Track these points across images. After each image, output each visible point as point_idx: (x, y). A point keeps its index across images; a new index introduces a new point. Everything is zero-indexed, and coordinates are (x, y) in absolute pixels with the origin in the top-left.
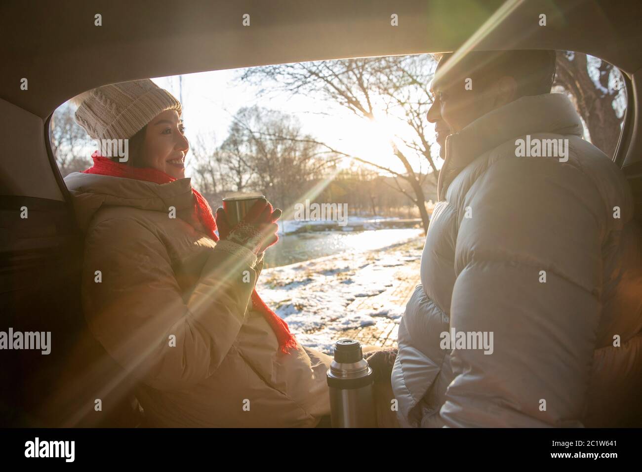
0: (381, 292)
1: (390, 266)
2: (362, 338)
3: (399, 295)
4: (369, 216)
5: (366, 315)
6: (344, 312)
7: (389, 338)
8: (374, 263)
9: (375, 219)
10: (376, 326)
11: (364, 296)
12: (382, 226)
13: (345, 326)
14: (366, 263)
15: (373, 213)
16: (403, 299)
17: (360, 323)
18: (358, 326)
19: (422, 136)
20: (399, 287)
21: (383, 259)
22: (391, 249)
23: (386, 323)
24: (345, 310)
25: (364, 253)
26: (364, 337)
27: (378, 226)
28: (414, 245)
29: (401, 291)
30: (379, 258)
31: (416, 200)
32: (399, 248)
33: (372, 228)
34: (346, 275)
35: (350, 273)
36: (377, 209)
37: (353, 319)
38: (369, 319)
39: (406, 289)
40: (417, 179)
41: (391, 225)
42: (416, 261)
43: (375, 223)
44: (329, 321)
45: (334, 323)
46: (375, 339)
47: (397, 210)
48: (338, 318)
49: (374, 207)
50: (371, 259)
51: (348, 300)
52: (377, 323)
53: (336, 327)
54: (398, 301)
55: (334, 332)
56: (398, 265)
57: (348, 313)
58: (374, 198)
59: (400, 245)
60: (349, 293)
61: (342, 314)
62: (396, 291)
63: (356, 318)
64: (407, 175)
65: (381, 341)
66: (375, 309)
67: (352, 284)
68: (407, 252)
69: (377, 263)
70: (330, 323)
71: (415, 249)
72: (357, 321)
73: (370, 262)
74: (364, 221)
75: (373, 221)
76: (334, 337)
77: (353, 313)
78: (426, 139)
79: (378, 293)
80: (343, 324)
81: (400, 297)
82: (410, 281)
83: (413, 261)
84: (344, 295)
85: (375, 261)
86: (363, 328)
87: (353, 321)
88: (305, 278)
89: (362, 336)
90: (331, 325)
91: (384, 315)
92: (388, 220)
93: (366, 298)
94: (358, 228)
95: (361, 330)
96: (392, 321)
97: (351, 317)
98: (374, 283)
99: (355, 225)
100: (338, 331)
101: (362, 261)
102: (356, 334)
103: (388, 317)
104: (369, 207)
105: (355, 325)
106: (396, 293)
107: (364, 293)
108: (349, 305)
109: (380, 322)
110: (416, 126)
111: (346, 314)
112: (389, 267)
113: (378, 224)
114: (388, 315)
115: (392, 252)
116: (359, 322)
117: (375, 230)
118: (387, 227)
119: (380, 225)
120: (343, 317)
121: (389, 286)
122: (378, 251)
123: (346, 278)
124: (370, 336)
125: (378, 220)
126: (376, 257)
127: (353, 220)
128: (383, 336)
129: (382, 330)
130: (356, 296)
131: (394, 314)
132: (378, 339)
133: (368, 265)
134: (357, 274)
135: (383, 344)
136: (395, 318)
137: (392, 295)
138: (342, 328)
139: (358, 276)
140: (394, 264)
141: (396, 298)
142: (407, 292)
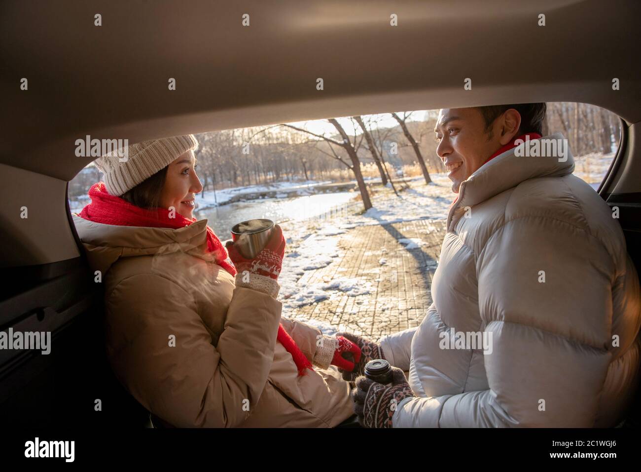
0: (328, 263)
1: (332, 235)
3: (347, 266)
4: (301, 181)
5: (318, 289)
7: (345, 311)
8: (316, 232)
9: (308, 184)
10: (330, 300)
11: (312, 269)
12: (316, 191)
13: (300, 303)
14: (309, 233)
15: (305, 178)
16: (351, 269)
17: (314, 299)
18: (312, 301)
20: (344, 257)
21: (323, 228)
22: (329, 216)
23: (339, 296)
24: (296, 286)
25: (303, 222)
26: (321, 313)
27: (312, 192)
28: (352, 210)
29: (348, 262)
30: (321, 227)
31: (352, 166)
32: (337, 215)
33: (306, 194)
34: (291, 247)
35: (294, 245)
36: (309, 173)
37: (307, 295)
38: (322, 293)
39: (353, 257)
40: (352, 145)
41: (324, 190)
42: (356, 228)
43: (309, 189)
44: (282, 299)
45: (289, 300)
46: (332, 314)
47: (328, 173)
48: (291, 295)
49: (306, 172)
50: (313, 228)
51: (298, 275)
52: (330, 297)
53: (292, 305)
54: (346, 272)
55: (290, 309)
56: (339, 234)
57: (301, 289)
58: (306, 162)
59: (337, 211)
60: (297, 267)
62: (342, 261)
63: (309, 293)
64: (342, 142)
65: (338, 316)
66: (325, 282)
67: (299, 257)
68: (346, 218)
69: (319, 232)
70: (284, 300)
71: (353, 215)
72: (311, 297)
73: (312, 232)
74: (296, 187)
75: (305, 186)
76: (291, 315)
77: (305, 288)
79: (325, 265)
80: (298, 300)
81: (348, 268)
82: (354, 250)
83: (353, 228)
84: (293, 269)
85: (317, 230)
86: (318, 303)
87: (307, 297)
89: (319, 312)
90: (286, 303)
91: (336, 288)
92: (321, 184)
93: (315, 270)
94: (292, 195)
95: (316, 306)
96: (344, 294)
97: (304, 292)
98: (320, 254)
99: (288, 191)
100: (295, 308)
101: (303, 231)
102: (312, 310)
103: (340, 290)
104: (301, 172)
105: (309, 300)
106: (343, 264)
107: (312, 266)
108: (299, 280)
109: (333, 296)
111: (299, 290)
112: (331, 237)
113: (312, 188)
114: (340, 287)
115: (331, 220)
116: (313, 297)
118: (321, 192)
119: (313, 190)
120: (296, 293)
121: (335, 257)
122: (316, 219)
123: (292, 251)
124: (326, 311)
125: (311, 185)
126: (316, 225)
127: (286, 186)
128: (339, 310)
129: (337, 303)
130: (305, 270)
131: (346, 286)
132: (335, 314)
133: (310, 235)
134: (302, 246)
135: (341, 318)
136: (347, 290)
137: (339, 266)
138: (297, 304)
139: (303, 248)
140: (336, 233)
141: (344, 269)
142: (354, 261)
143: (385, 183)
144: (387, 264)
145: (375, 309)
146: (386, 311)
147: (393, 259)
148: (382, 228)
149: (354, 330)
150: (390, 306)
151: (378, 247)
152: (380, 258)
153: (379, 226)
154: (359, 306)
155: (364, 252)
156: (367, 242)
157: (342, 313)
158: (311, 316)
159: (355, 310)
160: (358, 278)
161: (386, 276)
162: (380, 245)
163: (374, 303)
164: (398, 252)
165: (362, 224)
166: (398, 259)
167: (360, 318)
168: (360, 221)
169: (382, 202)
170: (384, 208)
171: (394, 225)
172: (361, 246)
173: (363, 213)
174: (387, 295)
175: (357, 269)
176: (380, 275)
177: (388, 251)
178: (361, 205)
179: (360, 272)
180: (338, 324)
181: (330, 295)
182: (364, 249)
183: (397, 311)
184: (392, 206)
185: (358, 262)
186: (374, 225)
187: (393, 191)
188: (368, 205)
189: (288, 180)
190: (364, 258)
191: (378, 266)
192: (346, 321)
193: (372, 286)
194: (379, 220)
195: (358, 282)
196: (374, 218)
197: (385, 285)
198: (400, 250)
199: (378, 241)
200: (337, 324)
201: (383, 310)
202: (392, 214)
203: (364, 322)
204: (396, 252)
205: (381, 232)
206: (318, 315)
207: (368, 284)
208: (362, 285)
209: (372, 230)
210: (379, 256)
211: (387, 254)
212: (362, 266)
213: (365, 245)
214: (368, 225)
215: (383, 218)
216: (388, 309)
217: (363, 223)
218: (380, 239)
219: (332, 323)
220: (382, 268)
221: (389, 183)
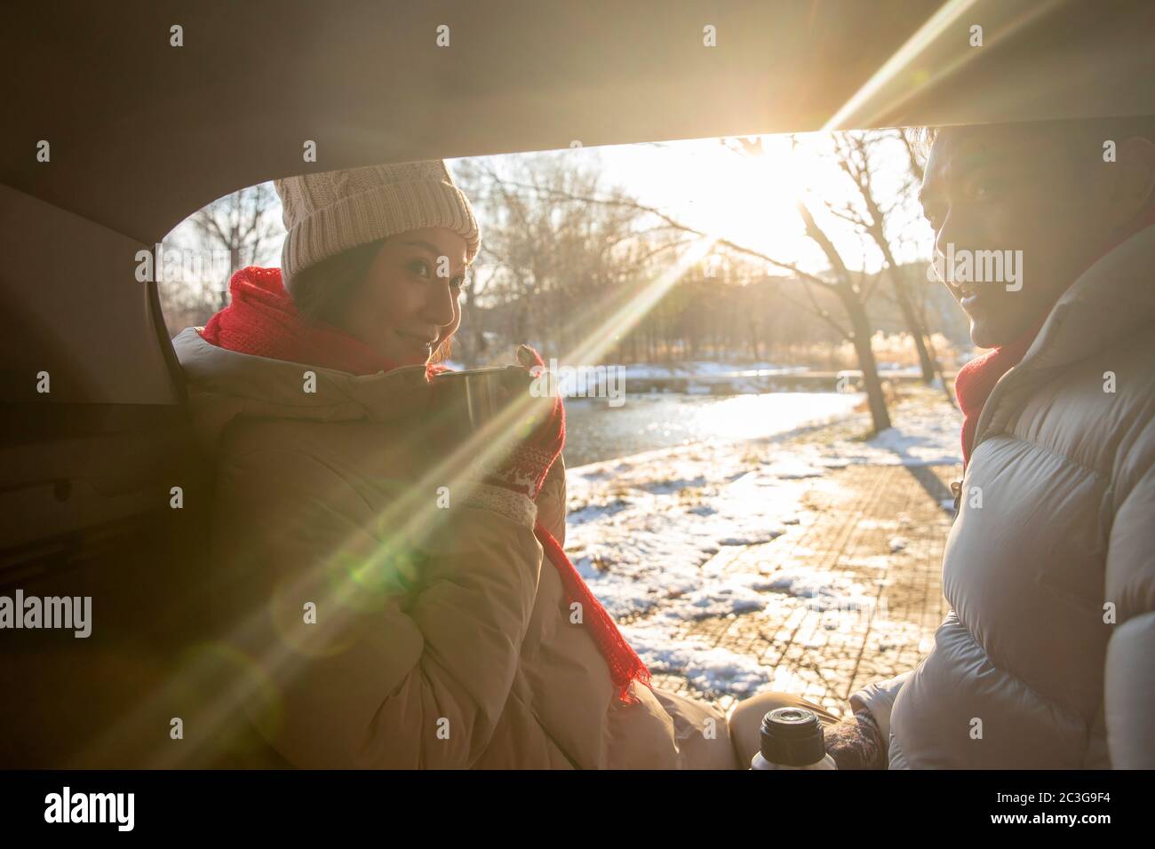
0: (775, 536)
1: (793, 478)
2: (737, 639)
3: (816, 545)
4: (744, 363)
5: (744, 586)
6: (696, 578)
7: (795, 640)
8: (758, 469)
9: (758, 370)
10: (765, 612)
11: (737, 543)
12: (773, 386)
13: (700, 611)
14: (742, 469)
15: (752, 356)
16: (823, 553)
17: (733, 605)
18: (727, 610)
19: (866, 191)
20: (812, 526)
21: (776, 461)
22: (794, 439)
23: (787, 606)
24: (698, 575)
25: (735, 446)
26: (741, 637)
27: (764, 386)
28: (844, 431)
29: (818, 536)
30: (769, 459)
31: (852, 334)
32: (810, 437)
33: (749, 388)
34: (700, 495)
35: (705, 491)
36: (761, 347)
37: (716, 595)
38: (751, 596)
39: (830, 530)
40: (856, 289)
41: (791, 384)
42: (850, 468)
43: (758, 379)
44: (664, 597)
45: (676, 603)
46: (765, 643)
47: (804, 351)
48: (683, 592)
49: (755, 344)
50: (753, 460)
51: (705, 552)
52: (768, 607)
53: (682, 613)
54: (811, 557)
55: (676, 622)
56: (810, 476)
57: (706, 581)
59: (813, 429)
60: (706, 535)
61: (692, 582)
62: (806, 535)
63: (722, 593)
64: (834, 281)
65: (778, 647)
66: (762, 574)
67: (713, 516)
68: (830, 446)
69: (765, 469)
70: (666, 601)
71: (847, 441)
72: (724, 600)
73: (751, 467)
74: (733, 373)
75: (751, 373)
76: (678, 633)
77: (715, 581)
78: (876, 199)
79: (768, 538)
80: (696, 605)
81: (818, 550)
82: (837, 513)
83: (843, 468)
84: (697, 540)
85: (761, 466)
86: (738, 616)
87: (717, 600)
88: (611, 499)
89: (738, 635)
90: (670, 606)
91: (783, 588)
92: (785, 371)
93: (744, 547)
94: (722, 390)
95: (733, 621)
96: (799, 603)
97: (712, 589)
98: (760, 516)
99: (713, 381)
100: (686, 621)
101: (732, 464)
102: (723, 629)
103: (791, 594)
104: (745, 344)
105: (721, 608)
106: (806, 540)
107: (738, 537)
108: (707, 564)
109: (774, 604)
110: (854, 172)
111: (701, 583)
112: (790, 481)
113: (764, 380)
115: (798, 447)
116: (730, 602)
117: (758, 394)
118: (785, 388)
119: (767, 383)
120: (694, 590)
121: (791, 523)
122: (764, 442)
123: (700, 503)
124: (754, 635)
125: (765, 372)
126: (762, 455)
127: (710, 371)
128: (782, 637)
129: (780, 621)
130: (722, 544)
131: (805, 588)
132: (771, 642)
133: (745, 473)
134: (722, 493)
135: (783, 654)
136: (808, 595)
137: (798, 543)
138: (694, 614)
139: (725, 499)
140: (802, 473)
141: (808, 552)
142: (832, 537)
143: (927, 379)
144: (908, 550)
145: (865, 643)
146: (889, 653)
147: (924, 542)
148: (907, 473)
149: (809, 682)
150: (899, 643)
151: (891, 513)
152: (893, 535)
153: (901, 469)
154: (829, 632)
155: (859, 520)
156: (867, 499)
157: (788, 643)
158: (718, 642)
159: (819, 640)
160: (837, 574)
161: (904, 577)
162: (898, 508)
163: (865, 631)
164: (936, 528)
165: (861, 461)
166: (935, 544)
167: (827, 660)
168: (859, 453)
169: (916, 419)
170: (919, 430)
171: (936, 469)
172: (853, 506)
173: (869, 438)
174: (895, 618)
175: (836, 553)
176: (886, 572)
177: (914, 523)
178: (866, 421)
179: (843, 560)
180: (775, 666)
181: (768, 603)
182: (859, 514)
183: (915, 655)
184: (938, 430)
185: (842, 540)
186: (889, 466)
187: (944, 397)
188: (882, 422)
189: (715, 359)
190: (857, 533)
191: (885, 553)
192: (793, 661)
193: (864, 594)
194: (903, 455)
195: (834, 581)
196: (892, 451)
197: (895, 596)
198: (941, 525)
199: (894, 499)
200: (773, 666)
201: (882, 649)
202: (936, 446)
203: (835, 669)
204: (931, 527)
205: (904, 481)
206: (733, 641)
207: (858, 589)
208: (841, 589)
209: (885, 476)
210: (890, 531)
211: (910, 529)
212: (850, 550)
213: (863, 506)
214: (875, 465)
215: (914, 452)
216: (893, 647)
217: (866, 458)
218: (900, 497)
219: (763, 661)
220: (895, 559)
221: (937, 376)
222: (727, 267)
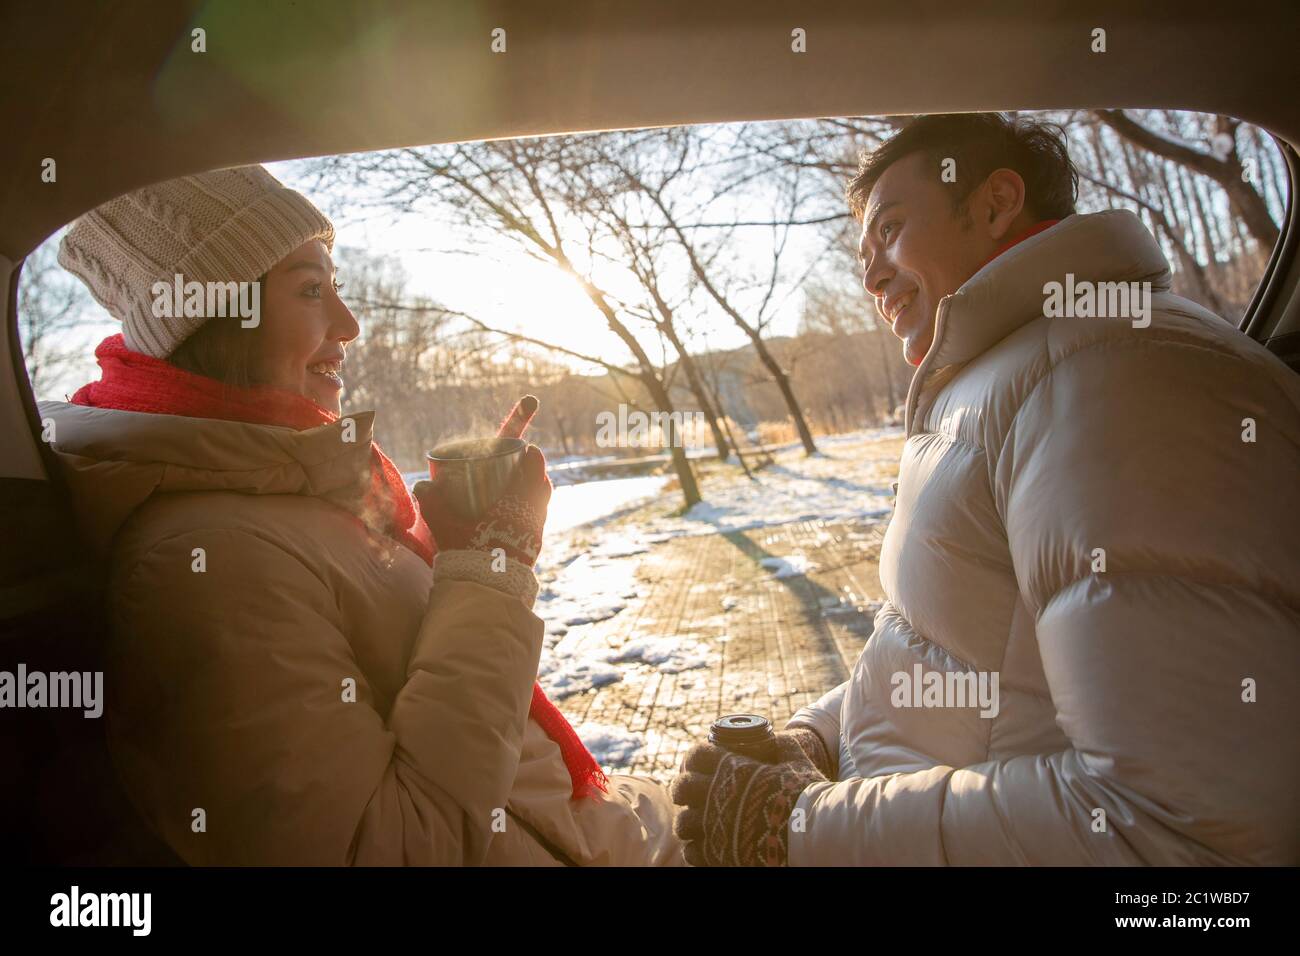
0: (617, 610)
1: (623, 556)
2: (603, 711)
3: (656, 614)
5: (598, 661)
6: (552, 660)
7: (657, 703)
8: (588, 552)
9: (568, 462)
10: (624, 682)
11: (584, 622)
12: (586, 476)
13: (561, 690)
14: (574, 553)
15: (562, 450)
16: (663, 621)
17: (592, 681)
18: (587, 686)
19: (654, 291)
20: (650, 597)
21: (604, 542)
22: (615, 521)
23: (643, 673)
24: (553, 656)
25: (561, 534)
26: (606, 709)
27: (578, 477)
28: (660, 509)
29: (657, 606)
30: (597, 542)
32: (630, 518)
33: (564, 481)
35: (544, 577)
36: (570, 441)
37: (575, 674)
38: (607, 670)
39: (667, 598)
40: (659, 377)
41: (602, 473)
42: (673, 541)
43: (571, 471)
46: (630, 711)
49: (564, 438)
50: (583, 545)
51: (554, 634)
52: (625, 677)
54: (656, 626)
56: (637, 553)
57: (562, 662)
58: (564, 419)
59: (630, 511)
60: (552, 619)
61: (548, 664)
62: (646, 606)
63: (579, 670)
64: (638, 371)
65: (643, 713)
66: (612, 647)
67: (555, 600)
68: (650, 524)
69: (595, 551)
71: (664, 517)
72: (583, 677)
73: (582, 551)
75: (563, 467)
77: (571, 660)
78: (664, 298)
79: (611, 613)
80: (557, 685)
81: (659, 618)
82: (669, 582)
83: (666, 542)
85: (591, 548)
86: (598, 690)
87: (576, 678)
89: (602, 708)
91: (635, 657)
92: (595, 462)
93: (590, 625)
95: (595, 695)
96: (654, 669)
97: (569, 668)
98: (599, 594)
101: (565, 551)
102: (587, 705)
103: (645, 662)
104: (554, 439)
105: (581, 685)
106: (647, 610)
107: (584, 616)
108: (558, 646)
109: (631, 673)
110: (643, 274)
111: (558, 665)
112: (620, 559)
113: (577, 471)
114: (644, 657)
115: (619, 527)
116: (588, 678)
117: (572, 485)
118: (596, 477)
119: (581, 473)
120: (552, 672)
121: (630, 597)
122: (588, 527)
124: (618, 705)
125: (576, 464)
126: (589, 538)
128: (645, 702)
129: (639, 688)
130: (569, 624)
131: (656, 654)
132: (635, 709)
133: (576, 557)
134: (560, 578)
135: (649, 718)
136: (659, 661)
137: (640, 614)
138: (556, 694)
139: (563, 582)
140: (630, 551)
141: (650, 621)
142: (670, 605)
143: (723, 455)
144: (740, 607)
145: (720, 695)
146: (744, 701)
147: (751, 598)
148: (724, 540)
149: (679, 740)
150: (751, 690)
151: (717, 576)
152: (723, 596)
153: (717, 537)
154: (686, 692)
155: (691, 586)
156: (693, 567)
157: (651, 707)
158: (585, 717)
159: (679, 700)
160: (680, 638)
161: (741, 631)
162: (722, 572)
163: (717, 684)
164: (759, 584)
165: (681, 534)
166: (761, 598)
167: (690, 717)
168: (678, 527)
169: (720, 492)
170: (725, 502)
171: (747, 533)
172: (682, 575)
173: (684, 512)
174: (743, 669)
175: (677, 619)
176: (725, 630)
177: (739, 583)
178: (678, 498)
179: (684, 624)
180: (644, 731)
181: (624, 673)
182: (689, 581)
183: (766, 699)
184: (741, 499)
185: (679, 607)
186: (707, 535)
187: (742, 470)
188: (692, 498)
190: (691, 598)
191: (720, 612)
192: (660, 722)
193: (711, 651)
194: (717, 525)
195: (681, 644)
196: (706, 522)
197: (737, 649)
198: (763, 581)
199: (717, 564)
200: (641, 731)
201: (738, 699)
202: (743, 514)
203: (700, 724)
204: (755, 584)
205: (722, 547)
206: (600, 714)
207: (703, 648)
208: (688, 650)
209: (705, 545)
210: (720, 592)
211: (737, 588)
212: (688, 614)
213: (691, 574)
214: (694, 536)
215: (725, 521)
216: (747, 695)
217: (685, 531)
218: (722, 561)
219: (632, 728)
220: (729, 616)
221: (732, 452)
222: (531, 369)
